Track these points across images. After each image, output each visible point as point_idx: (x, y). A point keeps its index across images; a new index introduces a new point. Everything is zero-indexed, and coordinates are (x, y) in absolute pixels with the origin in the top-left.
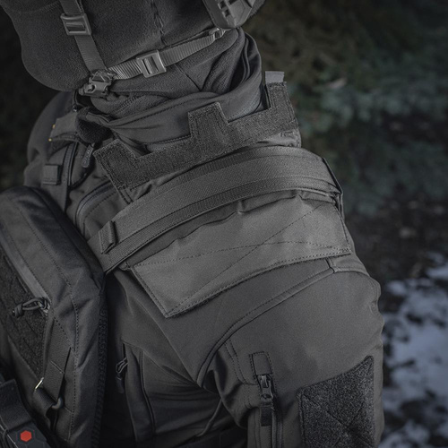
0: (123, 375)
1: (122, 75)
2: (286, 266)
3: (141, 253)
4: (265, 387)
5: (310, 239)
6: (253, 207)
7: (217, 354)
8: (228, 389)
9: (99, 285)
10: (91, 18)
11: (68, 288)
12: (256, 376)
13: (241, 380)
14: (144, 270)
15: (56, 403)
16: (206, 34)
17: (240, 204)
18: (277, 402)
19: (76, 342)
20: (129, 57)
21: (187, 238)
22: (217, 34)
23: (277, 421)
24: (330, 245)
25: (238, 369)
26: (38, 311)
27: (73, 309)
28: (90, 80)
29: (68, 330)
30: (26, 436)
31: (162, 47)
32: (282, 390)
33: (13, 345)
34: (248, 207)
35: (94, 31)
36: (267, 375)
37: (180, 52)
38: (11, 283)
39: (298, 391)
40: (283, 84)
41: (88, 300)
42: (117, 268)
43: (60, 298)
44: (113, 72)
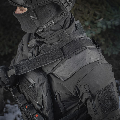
0: (56, 97)
1: (45, 27)
2: (87, 65)
3: (54, 69)
4: (89, 92)
5: (92, 57)
6: (77, 53)
7: (77, 87)
8: (81, 95)
9: (47, 78)
10: (37, 15)
11: (40, 80)
12: (86, 91)
13: (83, 92)
14: (56, 72)
15: (42, 107)
16: (62, 14)
17: (74, 53)
18: (92, 95)
19: (44, 92)
20: (46, 23)
21: (64, 63)
22: (65, 14)
23: (93, 100)
24: (97, 58)
25: (82, 90)
26: (34, 87)
27: (42, 85)
28: (38, 29)
29: (41, 89)
30: (37, 116)
31: (53, 19)
32: (93, 92)
33: (29, 96)
34: (76, 53)
35: (38, 18)
36: (89, 90)
37: (57, 20)
38: (26, 82)
39: (96, 92)
40: (80, 23)
41: (45, 82)
42: (50, 73)
43: (38, 82)
44: (43, 27)
